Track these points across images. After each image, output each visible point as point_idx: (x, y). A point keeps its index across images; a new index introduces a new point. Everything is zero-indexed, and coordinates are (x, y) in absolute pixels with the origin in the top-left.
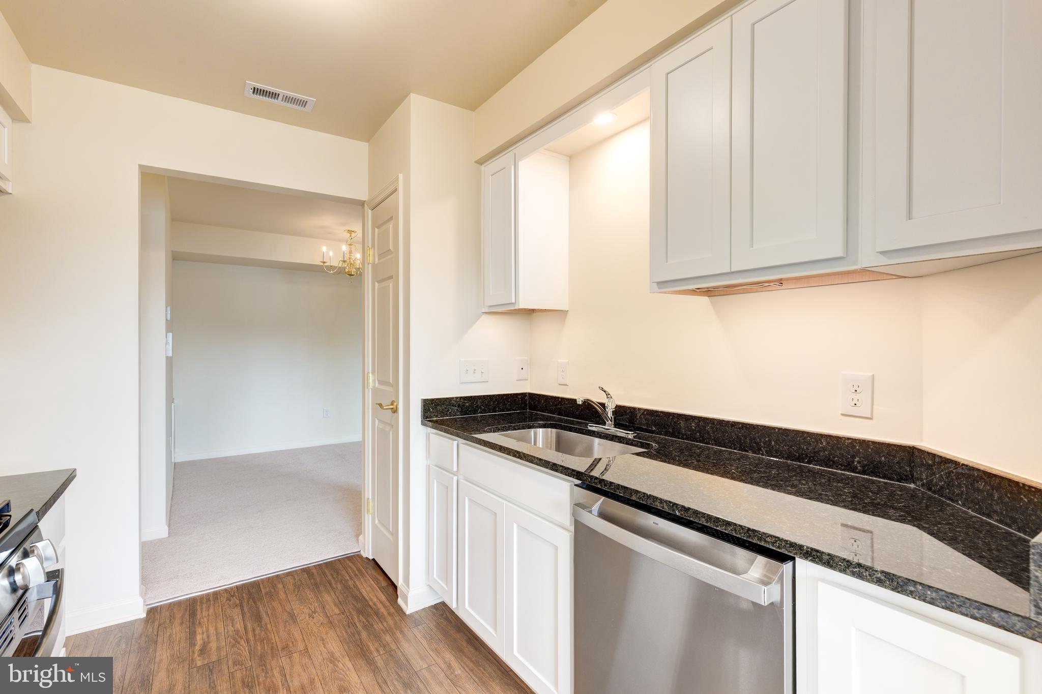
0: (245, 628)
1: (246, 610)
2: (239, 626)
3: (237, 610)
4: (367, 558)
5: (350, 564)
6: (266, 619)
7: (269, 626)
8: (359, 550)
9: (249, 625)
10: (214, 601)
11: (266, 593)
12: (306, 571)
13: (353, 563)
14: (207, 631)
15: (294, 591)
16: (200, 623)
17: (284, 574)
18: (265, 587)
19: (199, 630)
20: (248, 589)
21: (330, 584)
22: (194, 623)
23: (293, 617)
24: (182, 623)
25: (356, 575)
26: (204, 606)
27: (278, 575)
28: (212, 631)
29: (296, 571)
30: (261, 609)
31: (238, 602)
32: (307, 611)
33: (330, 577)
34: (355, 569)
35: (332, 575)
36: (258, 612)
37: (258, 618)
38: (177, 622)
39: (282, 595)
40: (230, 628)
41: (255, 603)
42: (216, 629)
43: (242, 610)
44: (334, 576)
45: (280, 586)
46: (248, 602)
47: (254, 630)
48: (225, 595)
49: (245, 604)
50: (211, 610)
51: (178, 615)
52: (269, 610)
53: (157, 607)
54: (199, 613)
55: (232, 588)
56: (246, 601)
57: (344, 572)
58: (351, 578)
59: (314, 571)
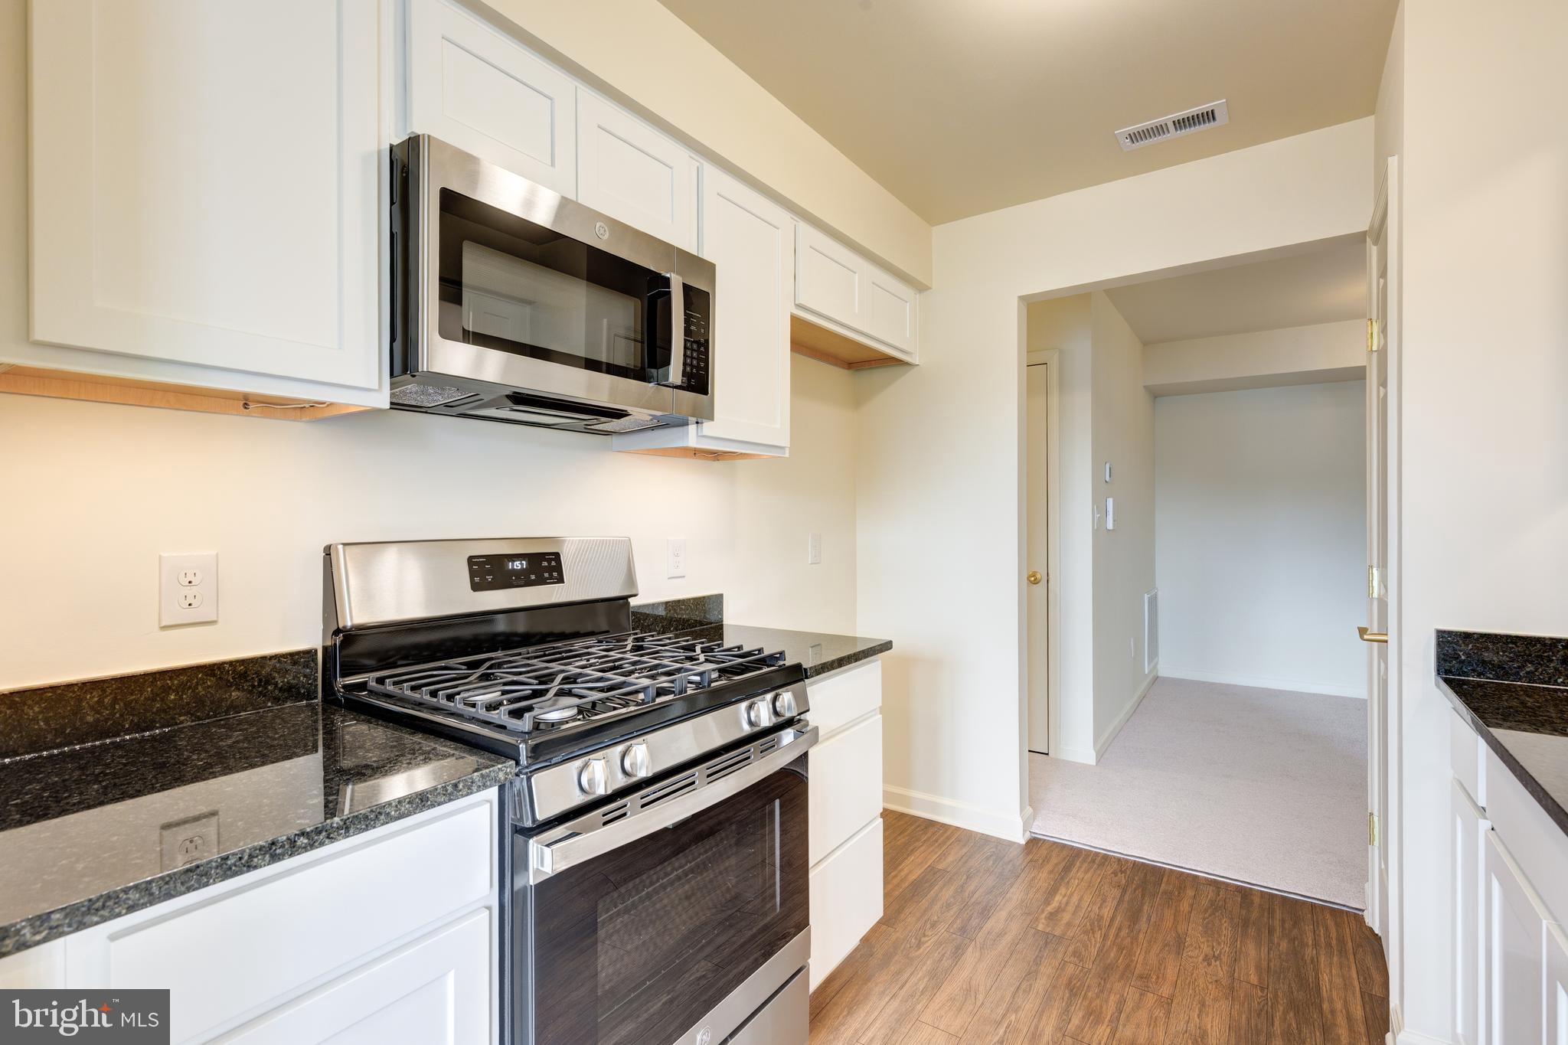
0: (1112, 920)
1: (1127, 898)
2: (1107, 912)
3: (1117, 893)
4: (1371, 929)
5: (1330, 923)
6: (1143, 925)
7: (1141, 936)
8: (1362, 908)
9: (1119, 918)
10: (1099, 866)
11: (1165, 892)
12: (1245, 894)
13: (1337, 925)
14: (1070, 897)
15: (1206, 911)
16: (1068, 882)
17: (1205, 878)
18: (1168, 883)
19: (1063, 890)
20: (1146, 874)
21: (1271, 932)
22: (1062, 878)
23: (1180, 944)
24: (1051, 872)
25: (1329, 945)
26: (1085, 865)
27: (1196, 876)
28: (1075, 899)
29: (1228, 885)
30: (1146, 907)
31: (1124, 882)
32: (1206, 949)
33: (1277, 923)
34: (1334, 935)
35: (1283, 921)
36: (1140, 910)
37: (1134, 917)
38: (1049, 867)
39: (1185, 906)
40: (1096, 909)
41: (1143, 896)
42: (1080, 900)
43: (1122, 896)
44: (1287, 926)
45: (1190, 893)
46: (1135, 890)
47: (1120, 929)
48: (1115, 866)
49: (1130, 890)
50: (1089, 875)
51: (1054, 861)
52: (1154, 915)
53: (1040, 839)
54: (1074, 870)
55: (1127, 861)
56: (1134, 886)
57: (1308, 928)
58: (1316, 945)
59: (1257, 900)
